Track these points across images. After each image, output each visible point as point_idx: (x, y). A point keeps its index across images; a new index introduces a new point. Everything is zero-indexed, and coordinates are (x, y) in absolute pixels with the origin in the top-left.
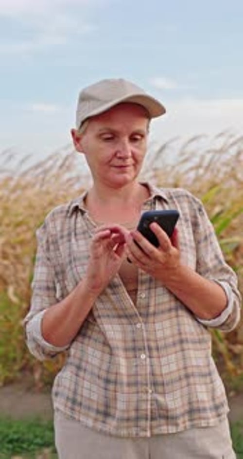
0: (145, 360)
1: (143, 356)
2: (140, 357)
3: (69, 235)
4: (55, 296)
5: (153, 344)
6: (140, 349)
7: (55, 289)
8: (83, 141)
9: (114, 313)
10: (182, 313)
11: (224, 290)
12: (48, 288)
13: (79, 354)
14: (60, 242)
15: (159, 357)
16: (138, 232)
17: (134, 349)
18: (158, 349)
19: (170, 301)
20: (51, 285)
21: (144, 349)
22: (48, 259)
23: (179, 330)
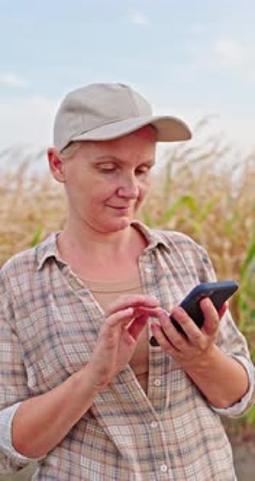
0: (167, 472)
1: (164, 468)
2: (159, 469)
3: (44, 296)
4: (25, 384)
5: (173, 449)
6: (158, 458)
7: (25, 375)
8: (65, 167)
9: (119, 408)
10: (199, 401)
11: (245, 370)
12: (14, 373)
13: (66, 465)
14: (30, 306)
15: (182, 466)
16: (181, 309)
17: (151, 458)
18: (180, 455)
19: (187, 387)
20: (18, 368)
21: (165, 457)
22: (14, 331)
23: (200, 425)
